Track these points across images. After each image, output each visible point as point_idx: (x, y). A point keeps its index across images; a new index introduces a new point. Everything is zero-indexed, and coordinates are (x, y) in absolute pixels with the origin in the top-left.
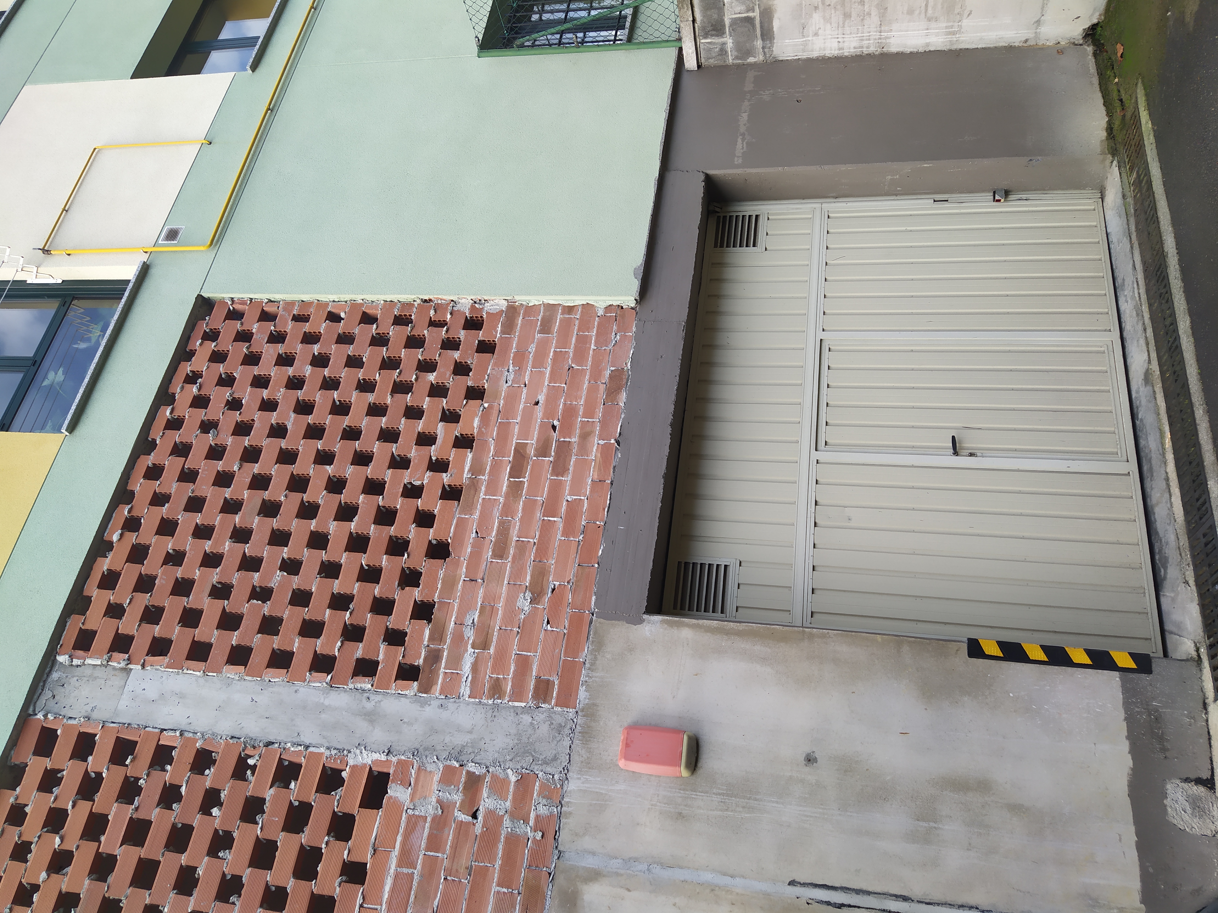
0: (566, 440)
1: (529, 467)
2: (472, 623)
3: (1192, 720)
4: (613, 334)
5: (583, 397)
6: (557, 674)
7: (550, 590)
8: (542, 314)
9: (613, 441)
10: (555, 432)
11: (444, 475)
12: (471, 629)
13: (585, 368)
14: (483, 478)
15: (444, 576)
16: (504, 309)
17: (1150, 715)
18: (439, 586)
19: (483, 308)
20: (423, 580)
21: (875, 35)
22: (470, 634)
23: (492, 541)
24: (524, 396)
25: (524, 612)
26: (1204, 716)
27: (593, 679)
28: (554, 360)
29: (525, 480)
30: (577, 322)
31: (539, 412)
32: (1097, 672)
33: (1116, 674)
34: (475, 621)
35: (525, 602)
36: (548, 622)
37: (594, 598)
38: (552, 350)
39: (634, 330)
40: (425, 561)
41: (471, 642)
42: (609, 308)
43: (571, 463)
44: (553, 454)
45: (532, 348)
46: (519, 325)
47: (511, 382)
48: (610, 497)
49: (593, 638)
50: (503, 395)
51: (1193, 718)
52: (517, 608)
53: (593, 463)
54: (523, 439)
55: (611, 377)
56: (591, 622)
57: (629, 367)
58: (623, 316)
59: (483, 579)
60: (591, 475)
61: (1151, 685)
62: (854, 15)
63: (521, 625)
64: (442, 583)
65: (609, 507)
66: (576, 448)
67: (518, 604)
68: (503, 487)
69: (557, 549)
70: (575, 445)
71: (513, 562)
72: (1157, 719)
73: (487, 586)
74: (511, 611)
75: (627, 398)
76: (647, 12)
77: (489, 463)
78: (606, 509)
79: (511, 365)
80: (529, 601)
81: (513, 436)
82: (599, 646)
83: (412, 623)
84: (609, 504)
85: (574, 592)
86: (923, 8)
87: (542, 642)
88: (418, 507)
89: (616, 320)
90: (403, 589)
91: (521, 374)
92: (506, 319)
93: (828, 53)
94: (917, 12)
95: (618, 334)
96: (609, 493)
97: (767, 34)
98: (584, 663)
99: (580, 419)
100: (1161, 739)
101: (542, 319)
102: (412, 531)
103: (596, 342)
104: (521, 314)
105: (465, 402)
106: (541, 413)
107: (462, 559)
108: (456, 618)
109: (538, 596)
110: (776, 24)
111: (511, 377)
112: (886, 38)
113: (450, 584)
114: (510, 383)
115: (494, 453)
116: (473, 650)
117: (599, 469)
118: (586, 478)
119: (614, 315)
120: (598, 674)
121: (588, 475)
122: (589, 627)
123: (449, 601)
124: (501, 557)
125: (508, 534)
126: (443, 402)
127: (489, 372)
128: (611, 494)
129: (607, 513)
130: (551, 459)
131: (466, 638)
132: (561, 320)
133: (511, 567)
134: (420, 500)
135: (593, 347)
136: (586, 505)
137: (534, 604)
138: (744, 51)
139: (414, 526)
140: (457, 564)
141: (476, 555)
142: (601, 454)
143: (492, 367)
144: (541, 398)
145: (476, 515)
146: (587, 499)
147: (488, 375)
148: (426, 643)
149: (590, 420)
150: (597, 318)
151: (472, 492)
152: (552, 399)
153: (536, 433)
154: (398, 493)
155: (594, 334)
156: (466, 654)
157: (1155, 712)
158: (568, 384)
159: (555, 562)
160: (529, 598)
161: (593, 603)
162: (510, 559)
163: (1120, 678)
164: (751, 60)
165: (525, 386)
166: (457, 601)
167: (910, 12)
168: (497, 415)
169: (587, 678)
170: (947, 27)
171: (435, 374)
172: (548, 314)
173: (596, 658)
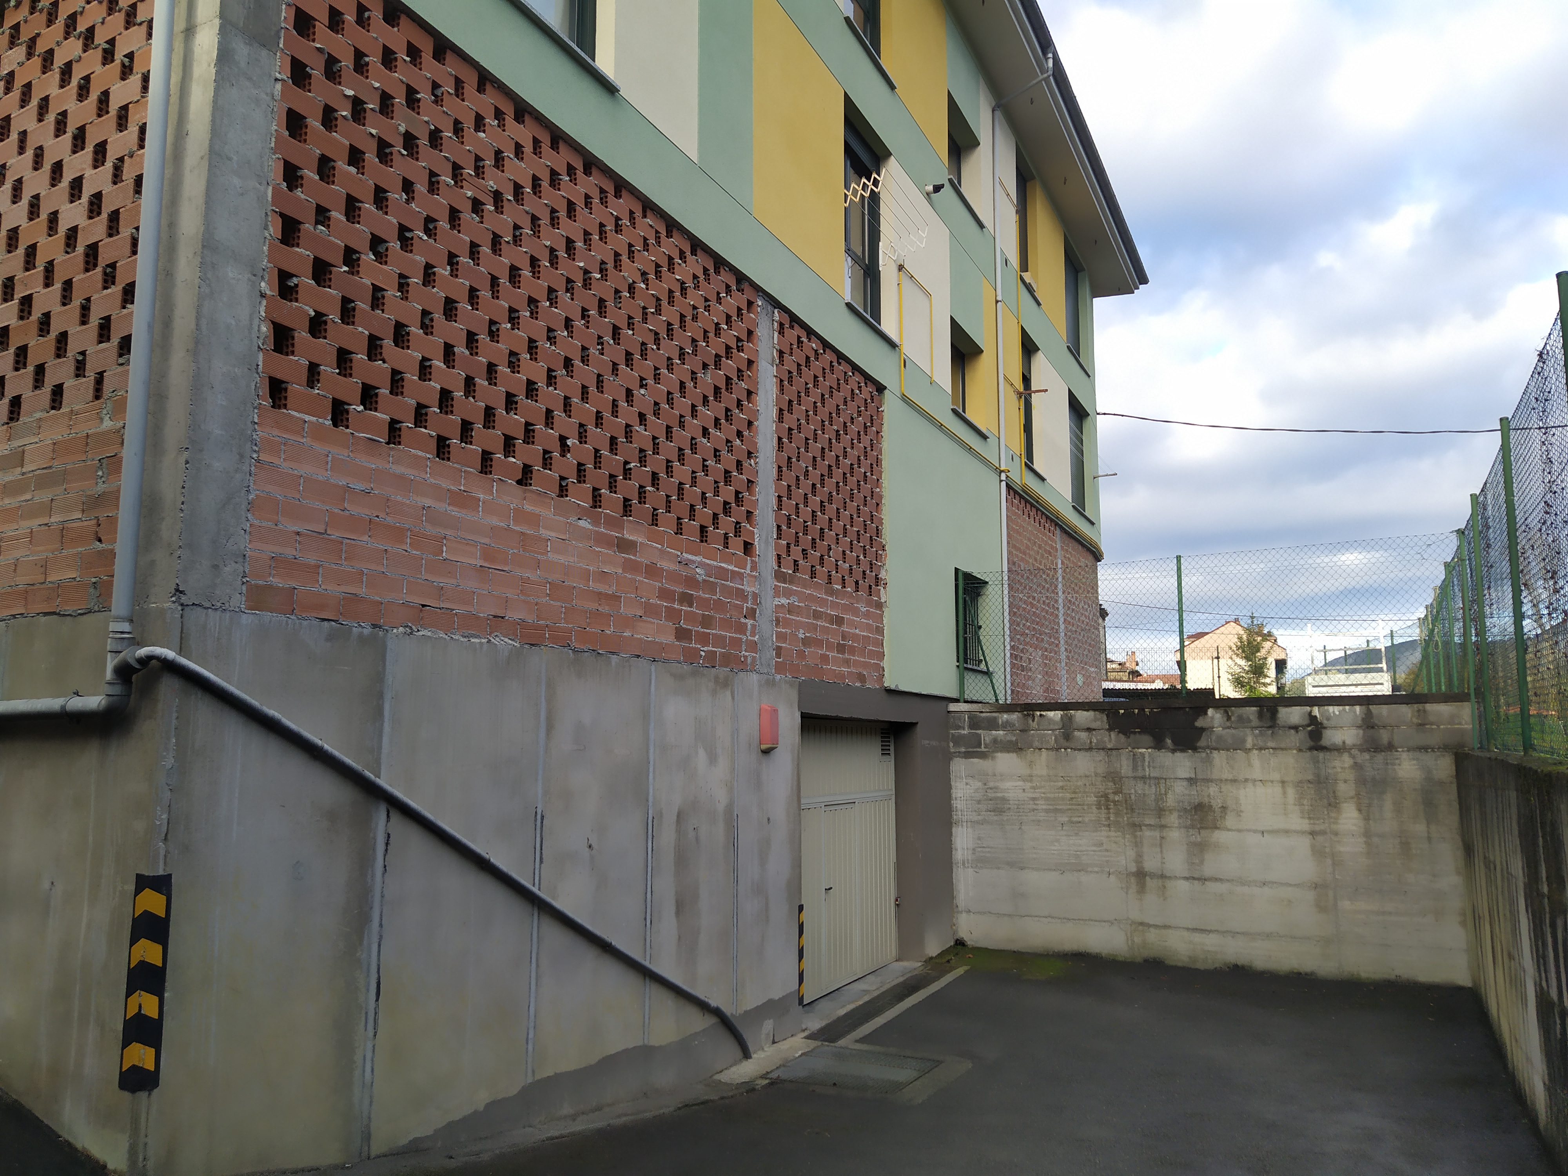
0: (845, 650)
1: (838, 628)
5: (858, 659)
6: (783, 660)
7: (804, 650)
8: (881, 626)
9: (846, 680)
10: (848, 642)
11: (835, 571)
13: (866, 658)
14: (835, 598)
16: (882, 600)
17: (788, 1007)
18: (803, 575)
19: (883, 587)
20: (804, 564)
21: (965, 818)
23: (818, 608)
24: (857, 619)
27: (782, 683)
28: (869, 638)
29: (834, 626)
30: (879, 650)
31: (853, 630)
32: (798, 977)
33: (798, 986)
37: (804, 679)
40: (810, 564)
41: (788, 601)
42: (884, 670)
43: (840, 655)
45: (871, 622)
46: (876, 611)
48: (829, 682)
49: (793, 680)
50: (856, 605)
53: (840, 670)
54: (845, 621)
55: (864, 675)
56: (798, 679)
59: (807, 605)
61: (796, 1006)
62: (980, 806)
64: (804, 577)
66: (843, 657)
68: (832, 612)
69: (817, 652)
72: (787, 1011)
73: (805, 608)
76: (982, 681)
77: (839, 601)
79: (865, 608)
81: (846, 615)
82: (791, 685)
83: (793, 560)
85: (805, 666)
86: (982, 845)
88: (825, 555)
90: (802, 551)
91: (863, 616)
92: (879, 603)
93: (953, 791)
94: (979, 842)
95: (874, 677)
97: (968, 755)
98: (786, 677)
99: (852, 658)
100: (783, 1012)
102: (818, 553)
103: (874, 663)
104: (881, 612)
105: (854, 580)
106: (853, 632)
107: (811, 589)
109: (803, 642)
110: (976, 760)
112: (962, 825)
113: (803, 582)
114: (860, 609)
115: (842, 603)
116: (786, 603)
117: (840, 674)
118: (837, 666)
120: (784, 686)
122: (796, 677)
124: (813, 616)
125: (820, 619)
126: (855, 565)
127: (863, 594)
128: (831, 682)
130: (841, 642)
131: (788, 598)
133: (811, 623)
138: (957, 741)
139: (820, 554)
140: (810, 586)
141: (813, 598)
142: (843, 674)
143: (865, 596)
144: (857, 631)
145: (824, 596)
146: (831, 668)
148: (787, 571)
149: (852, 664)
150: (880, 662)
151: (831, 591)
152: (857, 638)
153: (848, 630)
154: (829, 541)
155: (876, 661)
159: (813, 652)
160: (803, 637)
161: (802, 679)
163: (797, 989)
164: (951, 744)
165: (860, 619)
167: (979, 839)
168: (851, 602)
169: (782, 679)
170: (968, 860)
171: (863, 557)
172: (881, 630)
173: (788, 684)
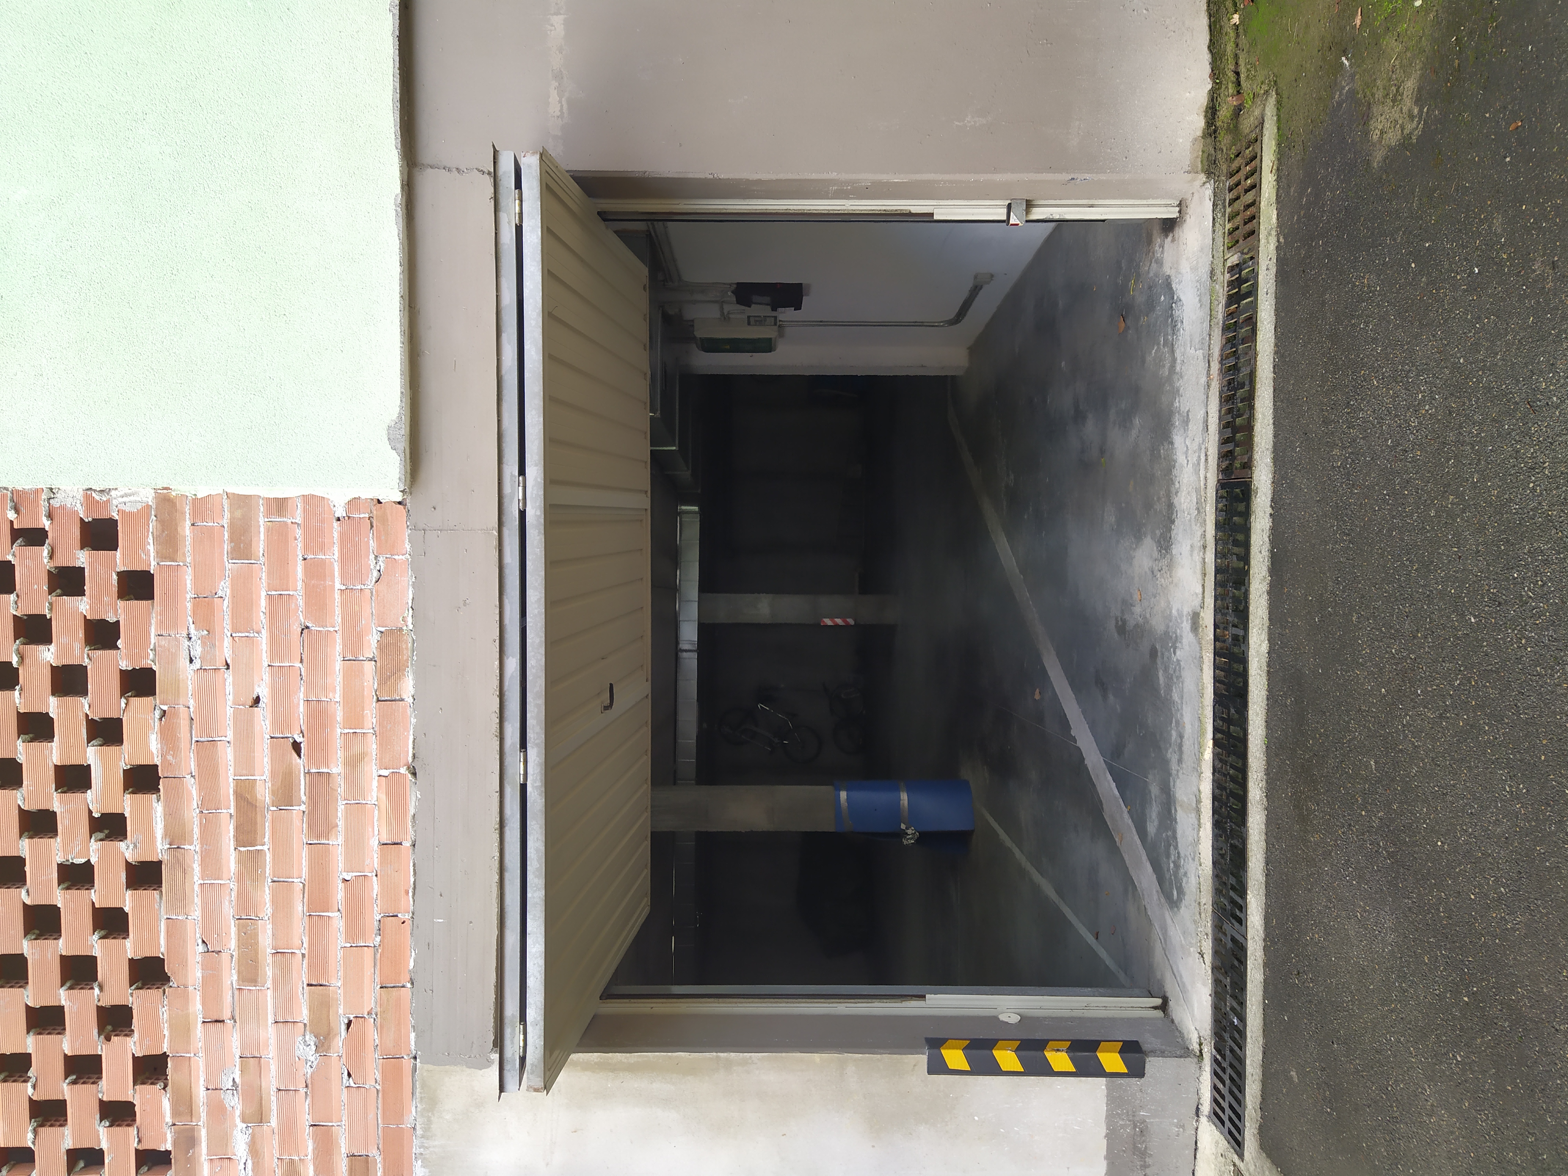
0: (321, 771)
1: (267, 824)
2: (233, 1086)
3: (1181, 1130)
4: (372, 557)
5: (338, 688)
6: (378, 1148)
7: (343, 1027)
8: (227, 515)
9: (403, 770)
10: (299, 756)
11: (122, 845)
12: (233, 1094)
13: (332, 629)
14: (192, 848)
15: (170, 1017)
16: (150, 503)
17: (1135, 1126)
18: (166, 1032)
19: (108, 501)
20: (136, 1025)
22: (234, 1103)
23: (232, 956)
24: (229, 688)
25: (309, 1063)
26: (1194, 1123)
27: (431, 1149)
28: (272, 615)
29: (265, 848)
30: (299, 533)
31: (263, 718)
32: (1080, 1081)
33: (1102, 1081)
34: (238, 1080)
35: (308, 1049)
36: (349, 1075)
37: (413, 1035)
38: (263, 594)
39: (408, 546)
40: (132, 995)
41: (238, 1113)
42: (354, 503)
43: (339, 815)
44: (304, 798)
45: (224, 588)
46: (189, 541)
47: (199, 661)
48: (414, 870)
49: (421, 1093)
50: (190, 688)
51: (1183, 1127)
52: (297, 1058)
53: (376, 812)
54: (244, 772)
55: (381, 646)
56: (415, 1069)
57: (411, 627)
58: (384, 520)
59: (233, 1018)
60: (376, 832)
61: (1141, 1090)
63: (309, 1082)
64: (171, 1027)
65: (414, 888)
66: (342, 785)
67: (298, 1053)
68: (229, 862)
69: (342, 962)
70: (340, 781)
71: (275, 989)
72: (1142, 1130)
73: (241, 1029)
74: (288, 1064)
75: (415, 686)
77: (196, 821)
78: (411, 894)
79: (192, 627)
80: (314, 1048)
81: (227, 770)
82: (432, 1103)
83: (138, 1091)
84: (414, 884)
85: (381, 1029)
87: (346, 1106)
88: (93, 903)
89: (372, 526)
90: (108, 1039)
91: (214, 645)
92: (159, 526)
95: (381, 559)
96: (412, 864)
98: (414, 1128)
99: (339, 731)
100: (1143, 1154)
101: (232, 524)
102: (96, 945)
103: (343, 576)
104: (188, 515)
105: (123, 705)
106: (267, 722)
107: (191, 988)
108: (207, 1080)
109: (325, 1038)
111: (197, 651)
113: (182, 1029)
114: (197, 664)
115: (200, 803)
116: (245, 1125)
117: (389, 823)
118: (368, 839)
119: (367, 515)
120: (436, 1143)
121: (371, 833)
122: (413, 1077)
123: (188, 1055)
124: (254, 981)
125: (257, 943)
126: (83, 706)
127: (153, 641)
128: (414, 865)
129: (413, 898)
130: (303, 807)
131: (230, 1109)
132: (268, 530)
133: (275, 998)
134: (93, 891)
135: (338, 585)
136: (376, 887)
137: (322, 1052)
139: (96, 937)
140: (185, 998)
141: (212, 980)
142: (387, 794)
143: (156, 630)
144: (263, 690)
145: (196, 913)
146: (376, 875)
147: (154, 650)
148: (168, 1119)
149: (357, 731)
150: (336, 524)
151: (179, 874)
152: (282, 694)
153: (266, 759)
154: (51, 880)
155: (336, 557)
156: (235, 1132)
157: (1142, 1123)
158: (305, 660)
159: (344, 984)
160: (312, 1043)
161: (413, 1043)
162: (269, 984)
163: (1107, 1086)
165: (228, 668)
166: (200, 1055)
168: (188, 728)
169: (422, 1150)
171: (52, 647)
172: (238, 514)
173: (429, 1121)
